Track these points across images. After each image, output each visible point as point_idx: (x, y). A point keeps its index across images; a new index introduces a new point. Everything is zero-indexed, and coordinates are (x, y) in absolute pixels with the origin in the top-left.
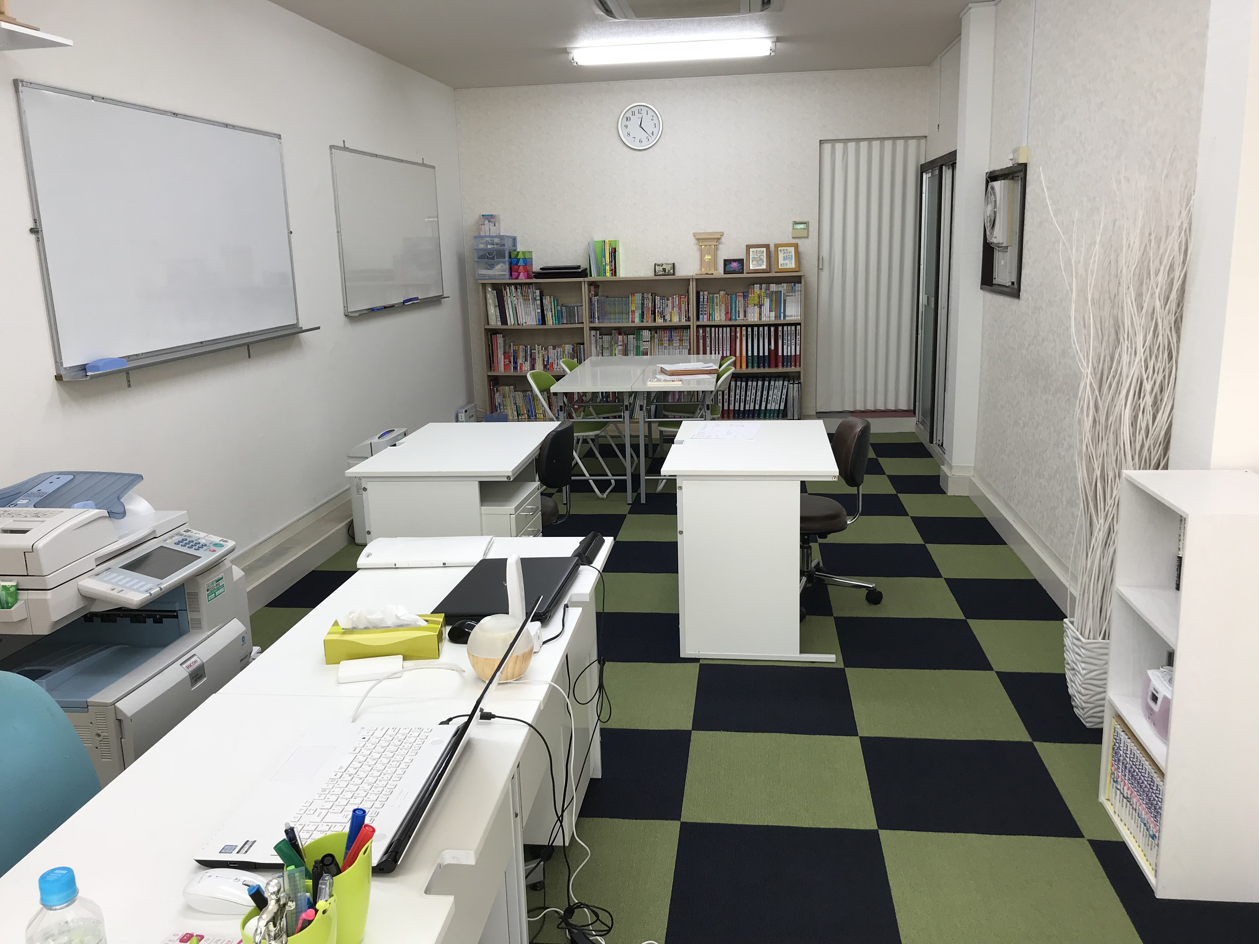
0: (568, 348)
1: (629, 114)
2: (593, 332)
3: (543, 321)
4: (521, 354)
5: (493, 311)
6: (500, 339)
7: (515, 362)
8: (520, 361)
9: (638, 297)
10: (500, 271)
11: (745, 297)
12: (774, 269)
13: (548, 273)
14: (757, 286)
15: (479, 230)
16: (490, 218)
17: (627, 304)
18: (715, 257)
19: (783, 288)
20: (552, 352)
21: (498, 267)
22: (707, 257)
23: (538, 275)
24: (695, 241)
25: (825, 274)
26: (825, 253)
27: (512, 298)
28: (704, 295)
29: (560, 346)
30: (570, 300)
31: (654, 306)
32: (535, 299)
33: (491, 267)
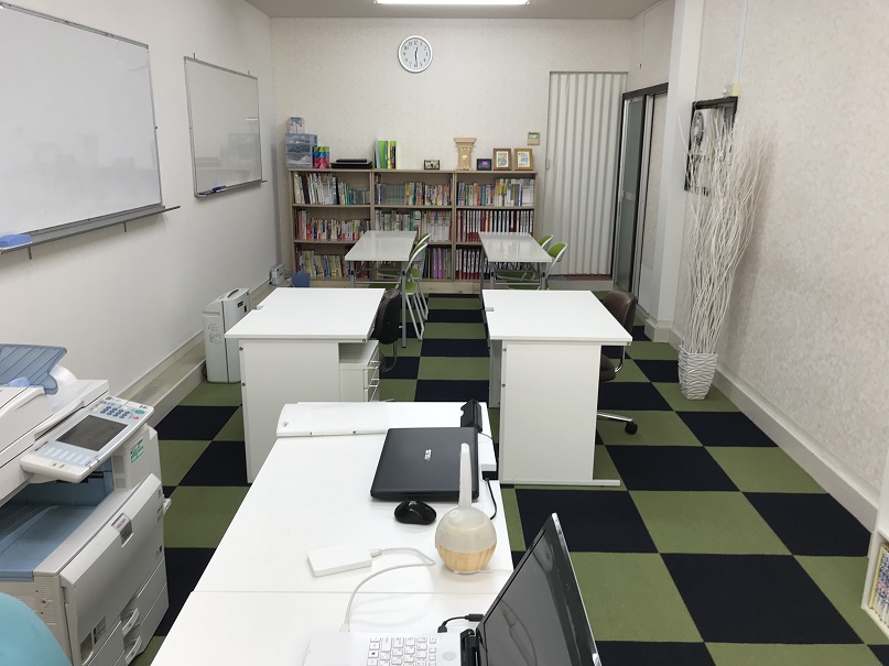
0: (357, 223)
1: (407, 44)
2: (377, 211)
3: (338, 201)
4: (320, 227)
5: (299, 193)
6: (304, 214)
7: (316, 233)
8: (319, 232)
9: (412, 185)
10: (305, 162)
11: (493, 188)
12: (513, 168)
13: (342, 164)
14: (502, 180)
15: (288, 130)
16: (297, 120)
17: (404, 191)
18: (470, 156)
19: (521, 182)
20: (344, 226)
21: (304, 158)
22: (465, 157)
23: (334, 166)
24: (454, 144)
25: (550, 173)
26: (551, 157)
27: (313, 183)
28: (462, 185)
29: (350, 221)
30: (360, 186)
31: (424, 193)
32: (331, 184)
33: (299, 158)
